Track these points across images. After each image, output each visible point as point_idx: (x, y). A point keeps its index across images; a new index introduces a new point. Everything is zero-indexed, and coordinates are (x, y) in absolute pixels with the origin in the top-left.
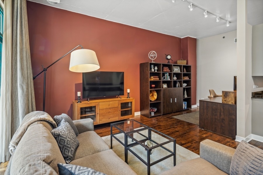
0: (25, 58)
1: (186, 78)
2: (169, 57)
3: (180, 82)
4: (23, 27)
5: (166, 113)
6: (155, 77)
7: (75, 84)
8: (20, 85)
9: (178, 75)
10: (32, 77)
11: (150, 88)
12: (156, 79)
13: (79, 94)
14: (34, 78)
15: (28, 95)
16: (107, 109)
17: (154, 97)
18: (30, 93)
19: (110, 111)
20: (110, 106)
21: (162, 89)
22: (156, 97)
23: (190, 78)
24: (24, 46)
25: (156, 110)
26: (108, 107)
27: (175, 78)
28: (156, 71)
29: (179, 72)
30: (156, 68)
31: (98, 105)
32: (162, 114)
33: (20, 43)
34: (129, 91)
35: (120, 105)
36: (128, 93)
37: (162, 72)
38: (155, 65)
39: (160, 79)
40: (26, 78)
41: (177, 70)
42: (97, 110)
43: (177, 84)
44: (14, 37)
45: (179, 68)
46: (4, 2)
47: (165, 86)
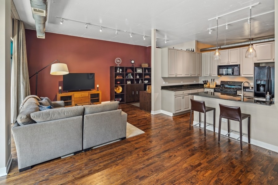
0: (25, 68)
1: (147, 77)
2: (133, 62)
3: (142, 80)
4: (24, 50)
5: (128, 102)
6: (119, 76)
7: (59, 82)
8: (22, 82)
9: (140, 75)
10: (29, 78)
11: (115, 84)
12: (120, 77)
13: (60, 88)
14: (30, 78)
15: (26, 88)
16: (80, 98)
17: (119, 90)
18: (27, 87)
19: (82, 99)
20: (82, 96)
21: (125, 85)
22: (121, 90)
23: (150, 77)
24: (24, 61)
25: (121, 99)
26: (81, 96)
27: (138, 77)
28: (121, 72)
29: (141, 72)
30: (121, 70)
31: (73, 95)
32: (125, 102)
33: (22, 60)
34: (98, 86)
35: (90, 95)
36: (98, 88)
37: (125, 73)
38: (120, 68)
39: (123, 77)
40: (26, 79)
41: (140, 71)
42: (73, 98)
43: (140, 81)
44: (19, 56)
45: (141, 70)
46: (14, 38)
47: (129, 83)
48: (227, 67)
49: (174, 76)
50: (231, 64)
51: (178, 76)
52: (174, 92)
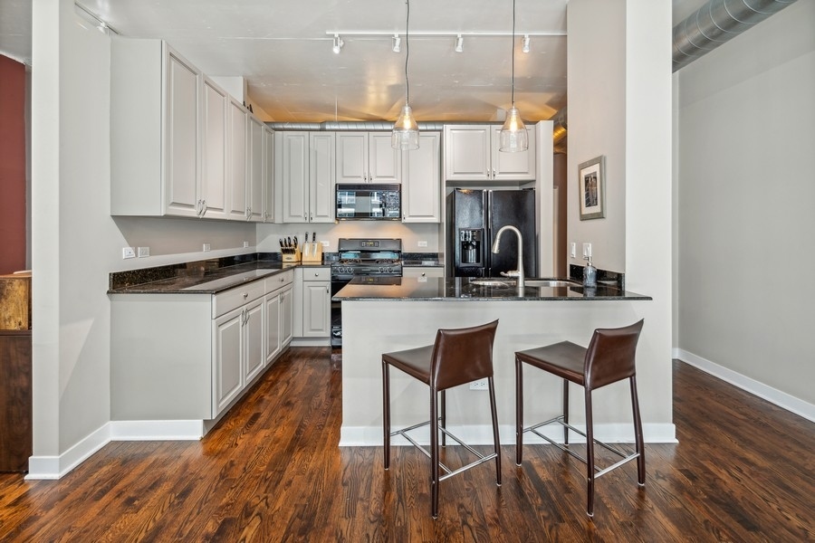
48: (362, 190)
49: (193, 213)
50: (375, 181)
51: (210, 214)
52: (215, 297)
